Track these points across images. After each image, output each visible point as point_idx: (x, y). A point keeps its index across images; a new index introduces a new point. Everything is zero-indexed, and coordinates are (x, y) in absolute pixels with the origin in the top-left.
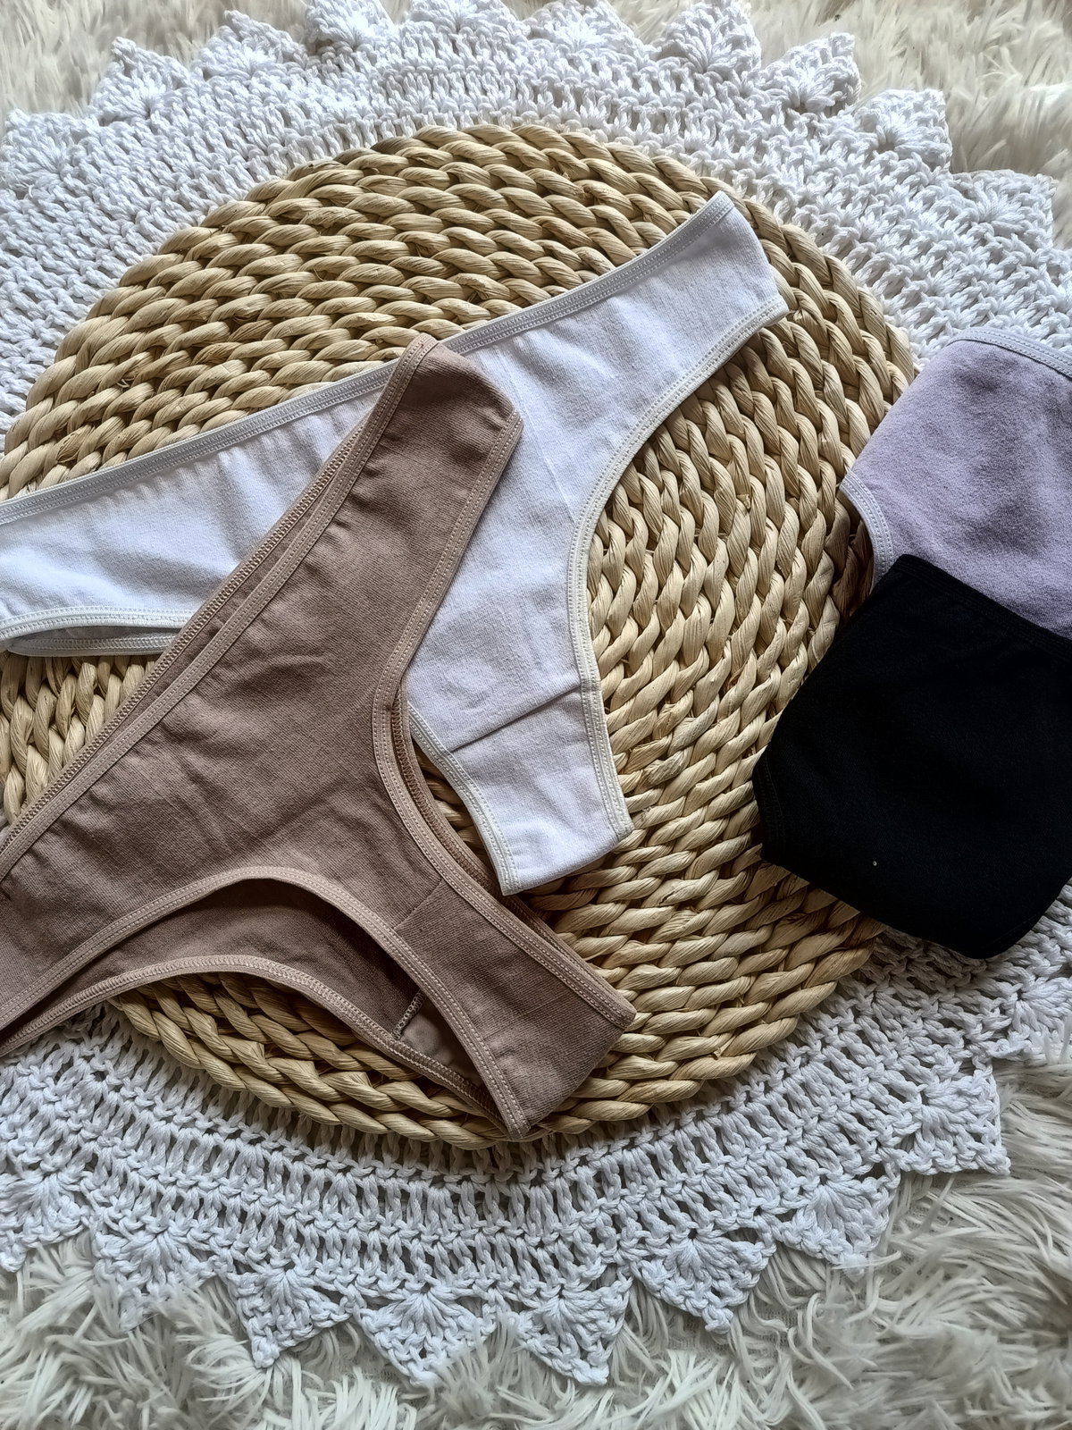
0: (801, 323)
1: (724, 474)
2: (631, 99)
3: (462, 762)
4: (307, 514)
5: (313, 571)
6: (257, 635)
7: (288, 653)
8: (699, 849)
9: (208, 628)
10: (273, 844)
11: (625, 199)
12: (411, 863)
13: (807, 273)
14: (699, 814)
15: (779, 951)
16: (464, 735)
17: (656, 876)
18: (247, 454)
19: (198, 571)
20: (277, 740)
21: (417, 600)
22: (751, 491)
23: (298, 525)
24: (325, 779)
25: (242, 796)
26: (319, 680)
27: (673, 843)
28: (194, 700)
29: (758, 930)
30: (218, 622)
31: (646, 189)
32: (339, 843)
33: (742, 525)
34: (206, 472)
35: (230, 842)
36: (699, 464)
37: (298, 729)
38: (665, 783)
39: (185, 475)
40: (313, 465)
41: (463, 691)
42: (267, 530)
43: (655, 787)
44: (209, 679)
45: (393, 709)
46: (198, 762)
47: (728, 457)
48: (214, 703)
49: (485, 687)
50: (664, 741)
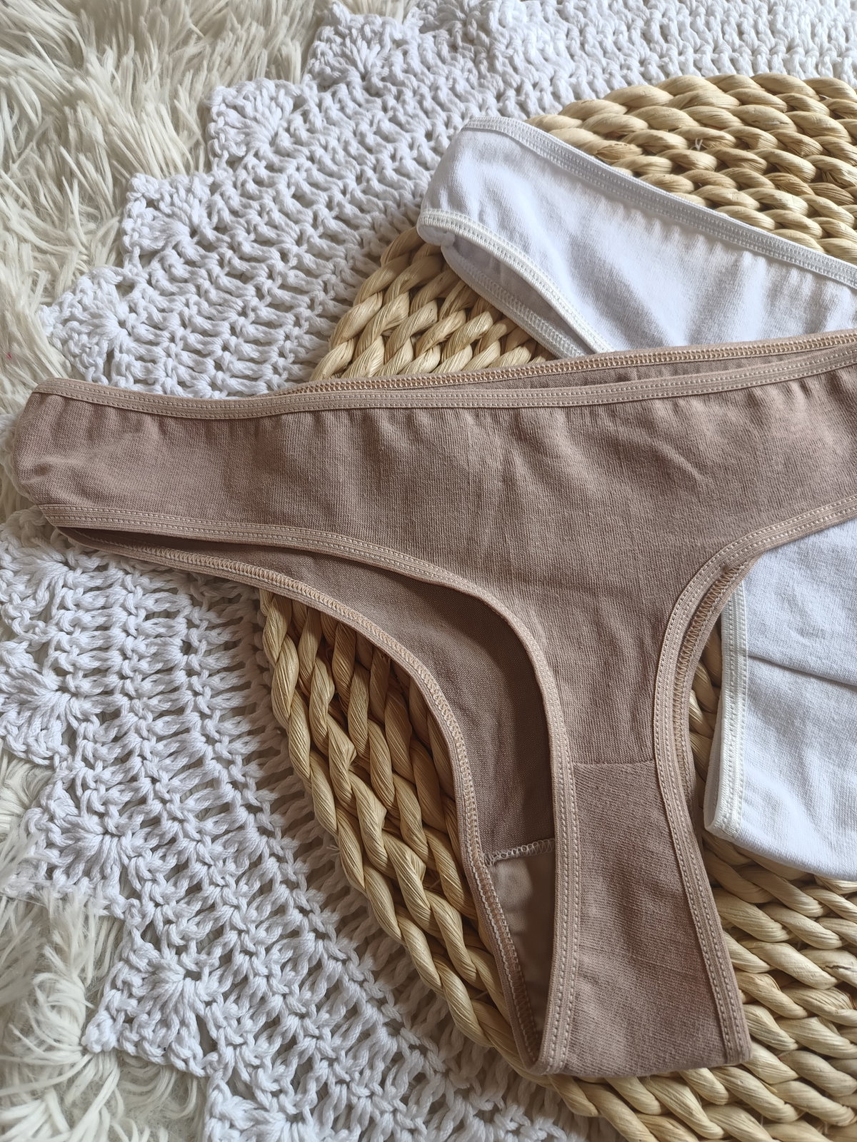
3: (752, 673)
4: (780, 357)
5: (753, 403)
6: (661, 410)
7: (677, 448)
9: (622, 371)
10: (520, 591)
12: (634, 719)
16: (776, 652)
17: (842, 937)
18: (768, 271)
19: (650, 322)
20: (600, 510)
21: (825, 503)
23: (766, 358)
24: (614, 579)
25: (534, 529)
26: (682, 493)
28: (560, 416)
30: (634, 373)
32: (579, 643)
34: (721, 257)
35: (488, 557)
37: (626, 516)
39: (701, 243)
40: (814, 325)
41: (803, 613)
42: (735, 340)
44: (587, 412)
45: (728, 572)
46: (521, 468)
48: (574, 433)
49: (827, 627)
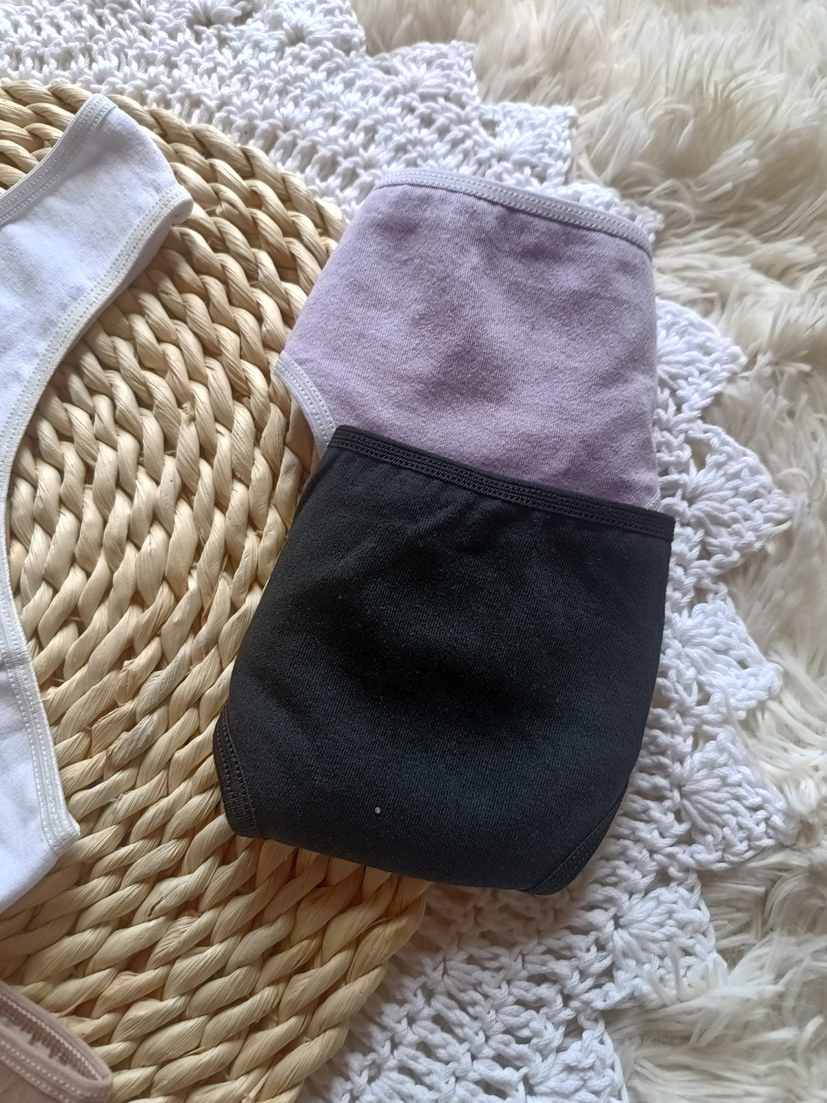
0: (225, 215)
1: (160, 388)
2: (33, 43)
8: (189, 833)
11: (23, 132)
13: (222, 166)
14: (184, 787)
15: (305, 943)
22: (192, 398)
27: (157, 834)
29: (274, 921)
31: (43, 117)
33: (188, 437)
36: (129, 379)
38: (136, 759)
43: (122, 768)
47: (162, 369)
50: (128, 707)
